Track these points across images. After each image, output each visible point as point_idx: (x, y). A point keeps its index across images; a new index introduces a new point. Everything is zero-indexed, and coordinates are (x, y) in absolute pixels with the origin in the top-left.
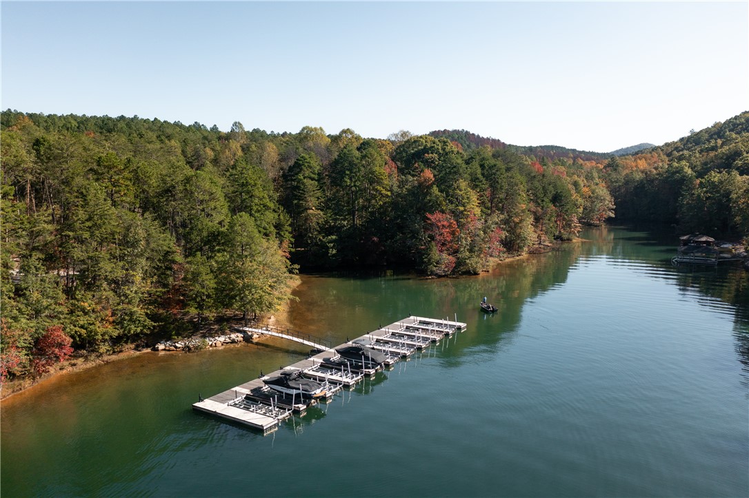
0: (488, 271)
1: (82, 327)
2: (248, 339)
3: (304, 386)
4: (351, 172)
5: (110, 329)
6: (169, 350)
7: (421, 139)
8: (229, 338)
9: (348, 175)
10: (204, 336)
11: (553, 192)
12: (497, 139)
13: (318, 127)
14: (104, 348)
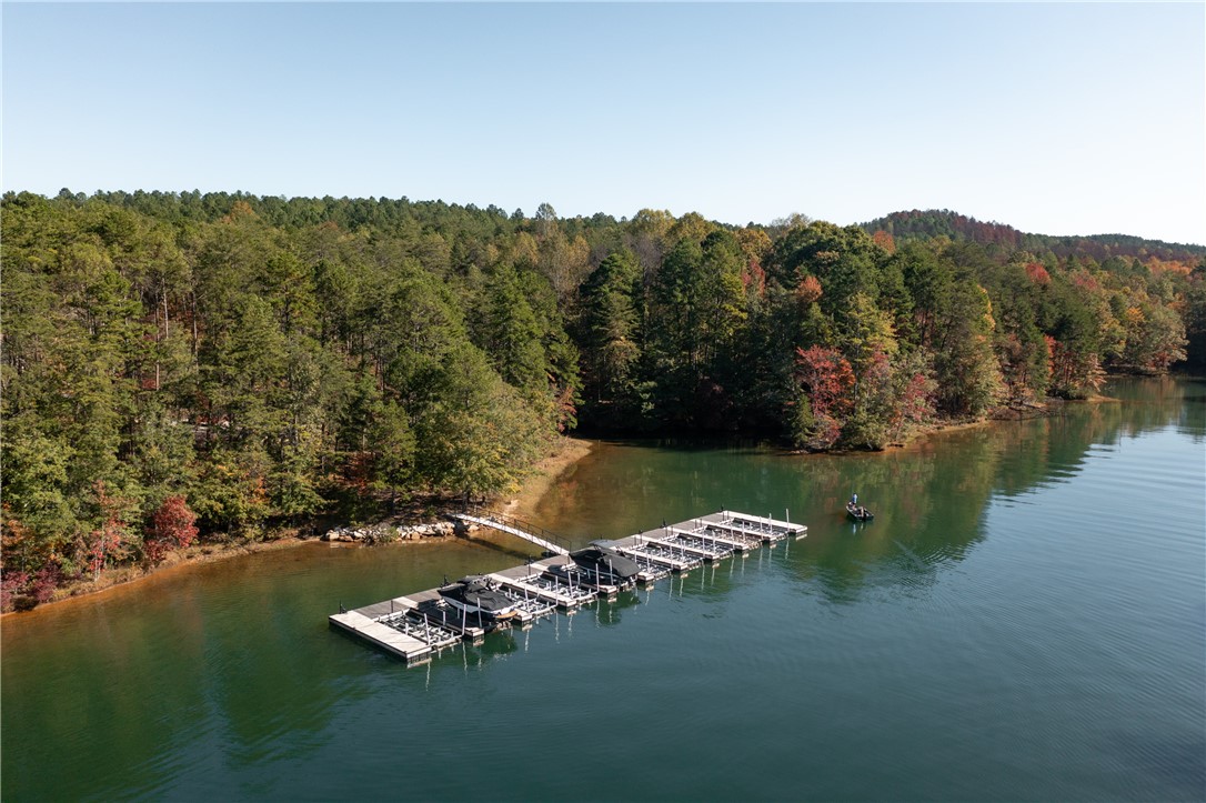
0: (901, 446)
1: (220, 500)
2: (461, 531)
3: (485, 602)
4: (686, 282)
5: (260, 504)
6: (344, 541)
7: (814, 228)
8: (433, 528)
9: (679, 286)
10: (397, 524)
11: (1056, 315)
12: (1006, 224)
13: (663, 211)
14: (252, 532)
